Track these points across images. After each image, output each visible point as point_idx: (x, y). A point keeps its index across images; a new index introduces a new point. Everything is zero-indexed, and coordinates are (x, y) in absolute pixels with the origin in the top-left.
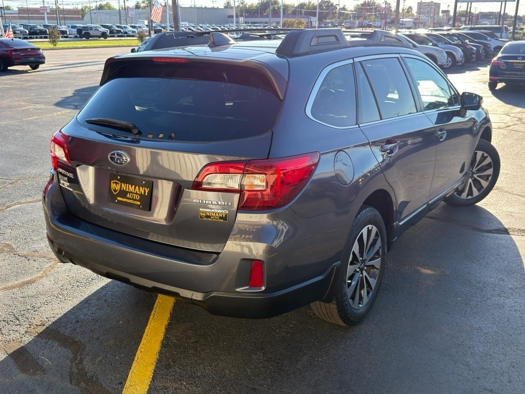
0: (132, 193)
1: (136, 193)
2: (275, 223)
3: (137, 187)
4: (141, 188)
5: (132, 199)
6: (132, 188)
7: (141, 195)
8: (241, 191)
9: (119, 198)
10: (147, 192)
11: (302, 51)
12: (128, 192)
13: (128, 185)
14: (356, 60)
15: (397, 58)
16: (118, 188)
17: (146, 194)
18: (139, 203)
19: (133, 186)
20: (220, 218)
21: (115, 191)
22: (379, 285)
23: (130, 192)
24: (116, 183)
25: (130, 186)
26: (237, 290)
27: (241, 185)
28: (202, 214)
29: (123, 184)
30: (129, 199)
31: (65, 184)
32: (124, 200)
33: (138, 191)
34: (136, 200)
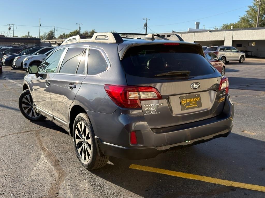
0: (192, 102)
1: (195, 102)
3: (194, 99)
4: (196, 98)
5: (194, 105)
6: (192, 100)
7: (197, 102)
9: (187, 107)
10: (199, 99)
16: (185, 102)
17: (199, 100)
18: (197, 105)
19: (192, 99)
21: (184, 104)
23: (191, 102)
24: (184, 100)
25: (191, 99)
28: (220, 100)
29: (187, 100)
30: (192, 105)
31: (152, 112)
32: (190, 106)
33: (195, 100)
34: (195, 104)
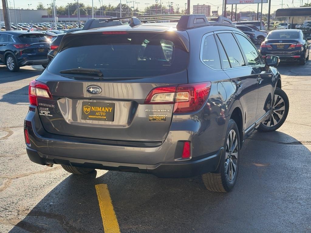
0: (100, 112)
1: (103, 112)
2: (193, 118)
3: (103, 108)
4: (106, 108)
5: (100, 115)
7: (106, 112)
8: (174, 103)
9: (89, 116)
10: (111, 110)
11: (190, 26)
12: (97, 112)
13: (96, 107)
14: (215, 33)
15: (231, 33)
16: (89, 110)
17: (110, 111)
18: (105, 117)
19: (100, 108)
20: (162, 119)
21: (87, 112)
22: (238, 168)
23: (98, 112)
24: (87, 107)
25: (98, 108)
26: (175, 160)
27: (174, 99)
28: (150, 118)
29: (92, 107)
30: (98, 116)
31: (45, 113)
32: (94, 117)
33: (104, 110)
34: (103, 116)
